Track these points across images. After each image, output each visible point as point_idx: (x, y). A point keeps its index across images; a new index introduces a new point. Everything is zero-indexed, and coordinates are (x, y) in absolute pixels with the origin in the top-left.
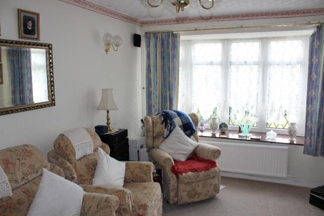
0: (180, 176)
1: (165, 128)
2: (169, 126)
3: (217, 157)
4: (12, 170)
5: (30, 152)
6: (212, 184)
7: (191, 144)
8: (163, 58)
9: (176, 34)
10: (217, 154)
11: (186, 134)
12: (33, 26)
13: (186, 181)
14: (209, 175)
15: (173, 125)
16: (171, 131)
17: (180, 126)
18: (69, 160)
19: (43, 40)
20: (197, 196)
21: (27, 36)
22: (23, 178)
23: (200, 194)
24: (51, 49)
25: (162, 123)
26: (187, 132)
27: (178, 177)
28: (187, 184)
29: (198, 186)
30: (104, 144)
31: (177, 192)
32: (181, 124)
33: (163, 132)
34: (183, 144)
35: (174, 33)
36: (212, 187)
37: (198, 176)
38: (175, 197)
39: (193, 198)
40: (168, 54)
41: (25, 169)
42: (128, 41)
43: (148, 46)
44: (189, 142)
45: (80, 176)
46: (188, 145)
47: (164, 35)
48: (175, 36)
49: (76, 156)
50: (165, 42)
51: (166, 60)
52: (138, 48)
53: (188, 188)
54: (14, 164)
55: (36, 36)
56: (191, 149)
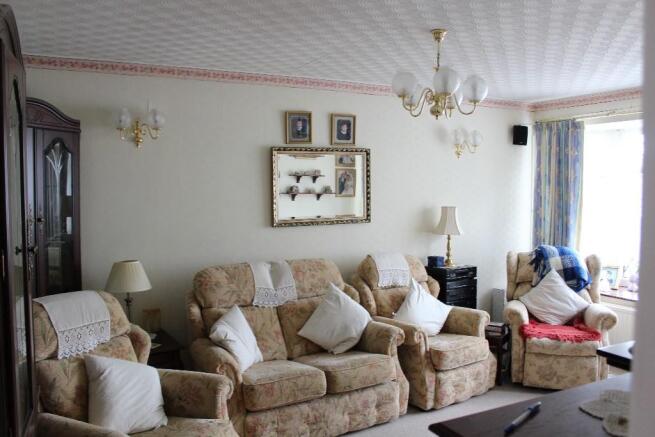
0: (528, 340)
1: (535, 271)
2: (542, 268)
3: (609, 328)
4: (301, 278)
5: (324, 266)
6: (586, 368)
7: (574, 302)
8: (559, 162)
9: (579, 123)
10: (608, 323)
11: (569, 285)
12: (349, 130)
13: (536, 350)
14: (580, 351)
15: (546, 268)
16: (542, 277)
17: (558, 271)
18: (370, 286)
19: (360, 143)
20: (555, 379)
21: (342, 141)
22: (311, 289)
23: (563, 377)
24: (368, 154)
25: (531, 263)
26: (570, 282)
27: (525, 341)
28: (539, 355)
29: (558, 363)
30: (432, 280)
31: (523, 365)
32: (562, 268)
33: (532, 278)
34: (559, 299)
35: (577, 120)
36: (585, 372)
37: (558, 347)
38: (519, 372)
39: (548, 380)
40: (567, 156)
41: (315, 281)
42: (505, 136)
43: (539, 143)
44: (571, 299)
45: (379, 306)
46: (568, 303)
47: (560, 124)
48: (576, 126)
49: (380, 282)
50: (563, 136)
51: (563, 165)
52: (523, 146)
53: (540, 362)
54: (304, 273)
55: (351, 141)
56: (573, 310)
